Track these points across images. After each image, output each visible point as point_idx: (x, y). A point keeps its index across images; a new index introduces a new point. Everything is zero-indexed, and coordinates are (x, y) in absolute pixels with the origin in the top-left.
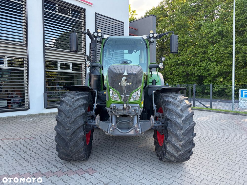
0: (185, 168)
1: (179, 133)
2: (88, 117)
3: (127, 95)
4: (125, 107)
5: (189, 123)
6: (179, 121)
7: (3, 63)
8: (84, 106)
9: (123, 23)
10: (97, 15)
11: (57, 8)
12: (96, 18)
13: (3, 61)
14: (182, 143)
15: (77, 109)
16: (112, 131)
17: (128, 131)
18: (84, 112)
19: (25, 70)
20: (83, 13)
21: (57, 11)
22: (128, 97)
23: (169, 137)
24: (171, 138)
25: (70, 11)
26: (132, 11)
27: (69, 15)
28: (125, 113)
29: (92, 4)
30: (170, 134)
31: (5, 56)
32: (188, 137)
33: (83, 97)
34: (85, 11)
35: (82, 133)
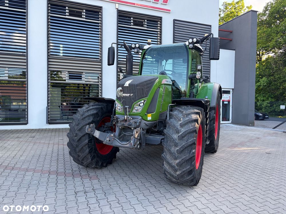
0: (188, 193)
1: (174, 149)
2: (105, 127)
3: (126, 107)
4: (126, 118)
5: (186, 140)
6: (175, 136)
7: (81, 79)
8: (94, 116)
9: (210, 26)
10: (176, 22)
11: (132, 21)
12: (174, 25)
13: (81, 76)
14: (177, 161)
15: (86, 119)
16: (109, 141)
17: (127, 142)
18: (91, 122)
19: (99, 85)
20: (160, 22)
21: (132, 24)
22: (127, 108)
23: (164, 153)
24: (166, 154)
25: (145, 22)
26: (247, 7)
27: (144, 26)
28: (126, 124)
29: (170, 11)
30: (165, 150)
31: (82, 72)
32: (184, 156)
33: (96, 108)
34: (161, 20)
35: (87, 141)
